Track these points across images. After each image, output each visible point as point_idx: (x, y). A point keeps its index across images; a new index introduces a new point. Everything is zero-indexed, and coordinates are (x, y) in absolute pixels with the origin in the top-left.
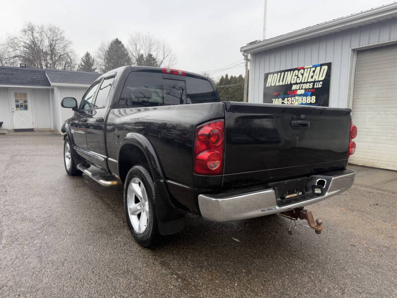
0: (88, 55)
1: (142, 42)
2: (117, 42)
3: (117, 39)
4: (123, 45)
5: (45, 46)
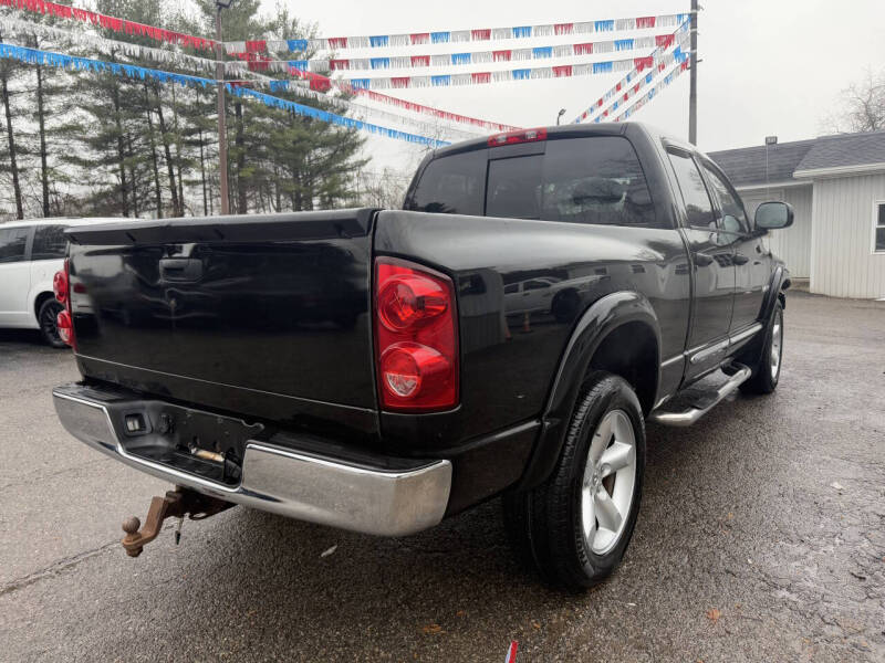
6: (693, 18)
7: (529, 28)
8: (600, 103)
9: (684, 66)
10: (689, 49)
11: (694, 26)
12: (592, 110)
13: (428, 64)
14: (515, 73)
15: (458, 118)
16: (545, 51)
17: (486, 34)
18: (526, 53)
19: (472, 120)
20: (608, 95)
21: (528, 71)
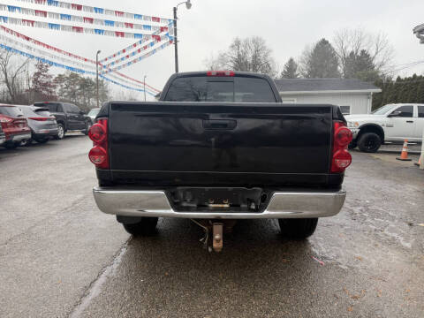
0: (291, 60)
1: (350, 37)
2: (324, 42)
3: (324, 40)
4: (330, 45)
5: (249, 58)
6: (175, 23)
7: (102, 10)
8: (124, 51)
9: (171, 42)
10: (173, 35)
11: (175, 25)
12: (119, 53)
13: (46, 16)
14: (96, 30)
15: (48, 47)
16: (111, 23)
17: (79, 7)
18: (101, 22)
19: (55, 49)
20: (129, 48)
21: (103, 31)
